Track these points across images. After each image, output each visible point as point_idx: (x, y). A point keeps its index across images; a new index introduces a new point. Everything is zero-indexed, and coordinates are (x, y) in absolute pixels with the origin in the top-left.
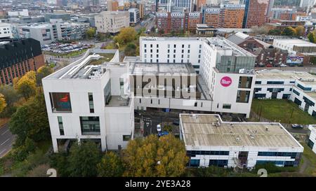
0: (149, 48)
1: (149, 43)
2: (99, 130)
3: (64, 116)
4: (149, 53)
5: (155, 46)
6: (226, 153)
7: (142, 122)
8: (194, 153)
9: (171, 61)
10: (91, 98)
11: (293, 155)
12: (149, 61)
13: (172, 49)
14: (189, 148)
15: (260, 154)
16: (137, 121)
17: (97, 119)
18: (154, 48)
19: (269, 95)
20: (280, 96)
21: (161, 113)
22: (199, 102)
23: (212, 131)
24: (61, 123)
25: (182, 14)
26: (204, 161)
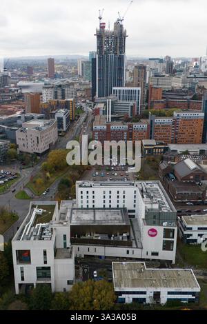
0: (85, 195)
1: (85, 190)
2: (50, 277)
3: (25, 266)
4: (85, 199)
5: (90, 192)
6: (145, 293)
7: (81, 269)
8: (121, 293)
9: (107, 206)
10: (45, 253)
12: (85, 206)
13: (107, 195)
14: (117, 289)
15: (169, 293)
16: (77, 268)
17: (49, 268)
18: (90, 195)
19: (200, 241)
21: (97, 260)
22: (130, 250)
23: (136, 276)
24: (22, 272)
25: (125, 127)
26: (129, 299)
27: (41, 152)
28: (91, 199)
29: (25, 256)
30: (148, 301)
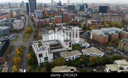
1: (46, 36)
2: (48, 59)
3: (41, 58)
6: (71, 58)
8: (66, 59)
9: (52, 40)
10: (46, 53)
11: (80, 55)
12: (46, 41)
14: (65, 58)
15: (76, 56)
17: (47, 57)
19: (74, 44)
20: (76, 44)
22: (62, 49)
23: (67, 54)
24: (40, 60)
25: (44, 20)
26: (67, 60)
27: (22, 28)
28: (47, 39)
29: (41, 55)
30: (72, 59)
